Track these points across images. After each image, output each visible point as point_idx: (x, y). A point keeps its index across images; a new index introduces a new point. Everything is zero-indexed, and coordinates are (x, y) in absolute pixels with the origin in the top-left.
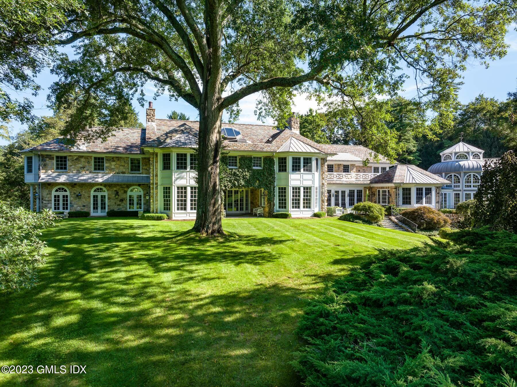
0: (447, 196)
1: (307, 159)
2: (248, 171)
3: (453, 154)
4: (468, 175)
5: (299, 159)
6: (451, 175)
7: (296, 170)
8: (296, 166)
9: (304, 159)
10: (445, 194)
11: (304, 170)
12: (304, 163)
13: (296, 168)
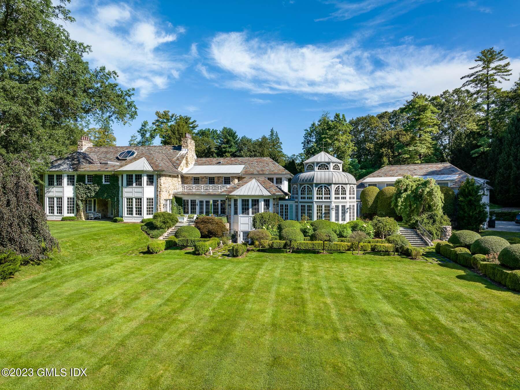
0: (289, 207)
1: (138, 175)
2: (98, 186)
3: (315, 164)
4: (319, 186)
5: (132, 175)
6: (305, 187)
7: (130, 185)
8: (130, 181)
9: (136, 175)
10: (287, 206)
11: (136, 185)
12: (136, 179)
13: (130, 183)
